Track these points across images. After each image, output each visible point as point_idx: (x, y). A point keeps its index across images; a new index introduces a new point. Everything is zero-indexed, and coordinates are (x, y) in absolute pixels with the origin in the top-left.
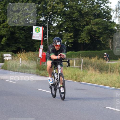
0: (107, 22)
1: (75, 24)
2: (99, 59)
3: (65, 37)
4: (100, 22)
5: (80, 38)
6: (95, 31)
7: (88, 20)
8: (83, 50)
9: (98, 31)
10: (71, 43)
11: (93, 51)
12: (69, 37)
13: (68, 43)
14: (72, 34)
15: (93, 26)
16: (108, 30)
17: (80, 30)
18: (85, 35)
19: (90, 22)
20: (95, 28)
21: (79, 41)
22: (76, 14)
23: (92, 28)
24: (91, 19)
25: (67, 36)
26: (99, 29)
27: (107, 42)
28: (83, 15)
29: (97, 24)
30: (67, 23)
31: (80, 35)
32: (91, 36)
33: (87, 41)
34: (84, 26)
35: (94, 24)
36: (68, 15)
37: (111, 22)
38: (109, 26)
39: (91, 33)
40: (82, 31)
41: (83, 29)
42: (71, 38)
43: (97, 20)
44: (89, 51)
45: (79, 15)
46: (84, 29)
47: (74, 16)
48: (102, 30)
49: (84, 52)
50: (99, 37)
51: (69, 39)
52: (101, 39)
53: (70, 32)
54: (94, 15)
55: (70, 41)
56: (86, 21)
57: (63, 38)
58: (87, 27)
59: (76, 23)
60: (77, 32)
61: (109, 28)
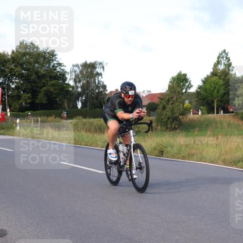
0: (62, 84)
1: (33, 86)
2: (55, 118)
3: (23, 97)
4: (56, 84)
5: (38, 98)
6: (52, 92)
7: (45, 82)
8: (41, 109)
9: (55, 92)
10: (29, 103)
11: (50, 111)
12: (27, 98)
13: (26, 103)
14: (30, 95)
15: (49, 87)
16: (64, 91)
17: (37, 91)
18: (42, 96)
19: (47, 84)
20: (52, 89)
21: (37, 101)
22: (34, 77)
23: (49, 89)
24: (47, 81)
25: (25, 97)
26: (55, 90)
27: (63, 102)
28: (40, 77)
29: (53, 85)
30: (25, 85)
31: (38, 95)
32: (48, 97)
33: (44, 101)
34: (41, 87)
35: (51, 86)
36: (26, 77)
37: (66, 84)
38: (65, 87)
39: (48, 94)
40: (40, 92)
41: (40, 90)
42: (29, 98)
43: (53, 82)
44: (46, 111)
45: (36, 77)
46: (42, 90)
47: (32, 78)
48: (58, 91)
49: (41, 111)
50: (55, 98)
51: (27, 99)
52: (58, 99)
53: (28, 93)
54: (51, 77)
55: (29, 101)
56: (43, 83)
57: (22, 98)
58: (44, 89)
59: (33, 84)
60: (34, 93)
61: (65, 89)
